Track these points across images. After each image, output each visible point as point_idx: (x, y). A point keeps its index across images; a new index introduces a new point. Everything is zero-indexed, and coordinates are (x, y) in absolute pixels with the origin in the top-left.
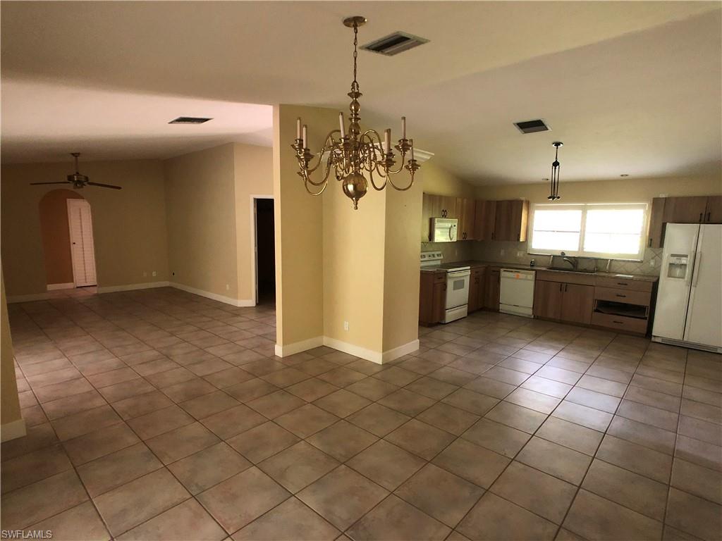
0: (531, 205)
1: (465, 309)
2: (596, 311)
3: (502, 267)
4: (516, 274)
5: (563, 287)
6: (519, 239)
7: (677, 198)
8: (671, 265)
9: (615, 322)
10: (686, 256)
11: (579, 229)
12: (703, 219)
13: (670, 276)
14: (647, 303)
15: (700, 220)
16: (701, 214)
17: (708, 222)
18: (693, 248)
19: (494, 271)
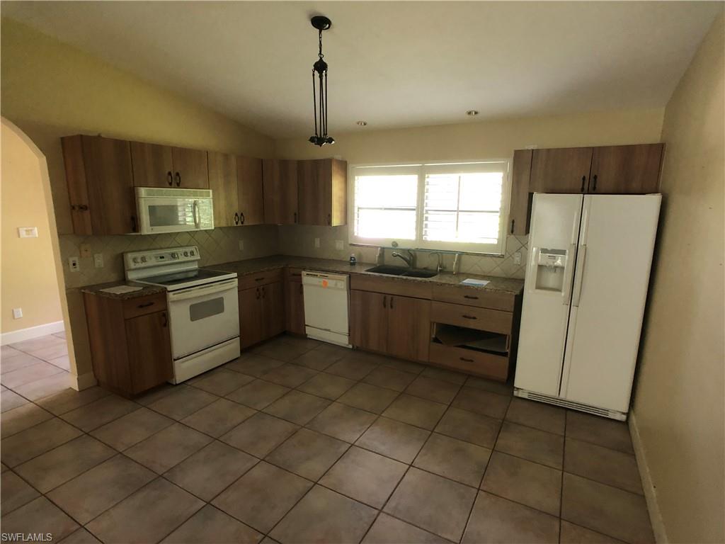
0: (350, 166)
1: (235, 345)
2: (436, 340)
3: (304, 270)
4: (322, 280)
5: (388, 301)
6: (330, 222)
7: (549, 150)
8: (540, 267)
9: (462, 359)
10: (563, 252)
11: (414, 204)
12: (586, 187)
13: (539, 287)
14: (507, 330)
15: (583, 189)
16: (584, 178)
17: (594, 191)
18: (573, 240)
19: (294, 275)
